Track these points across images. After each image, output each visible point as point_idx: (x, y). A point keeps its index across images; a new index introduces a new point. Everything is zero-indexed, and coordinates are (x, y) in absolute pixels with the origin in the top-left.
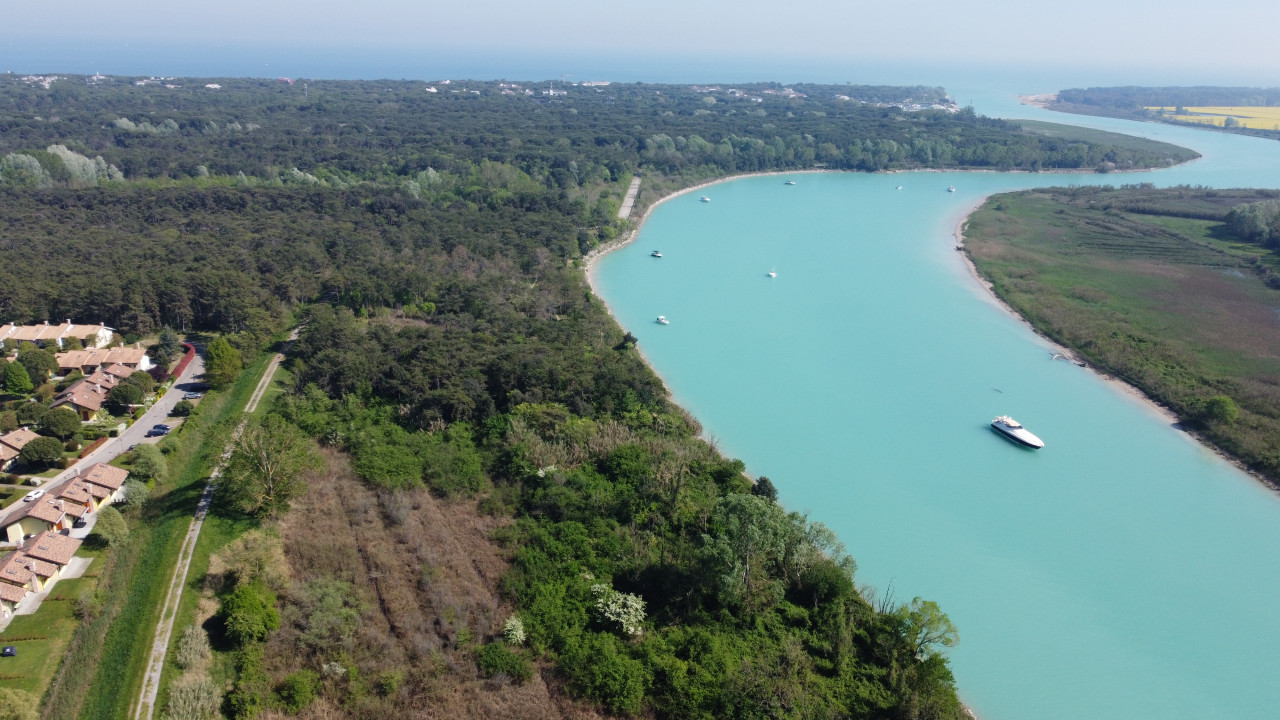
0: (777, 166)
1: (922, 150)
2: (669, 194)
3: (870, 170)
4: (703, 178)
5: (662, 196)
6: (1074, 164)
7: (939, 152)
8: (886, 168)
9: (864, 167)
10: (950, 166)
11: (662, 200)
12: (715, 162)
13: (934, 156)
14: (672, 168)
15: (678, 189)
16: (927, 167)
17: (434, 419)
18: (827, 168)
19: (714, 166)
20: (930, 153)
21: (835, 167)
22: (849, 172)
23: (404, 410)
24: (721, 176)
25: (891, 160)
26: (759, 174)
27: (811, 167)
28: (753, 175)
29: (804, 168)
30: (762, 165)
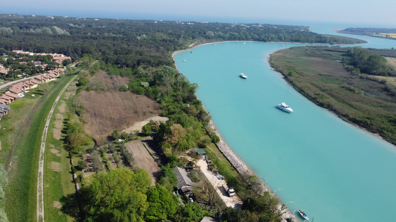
0: (239, 39)
1: (281, 37)
2: (205, 43)
3: (265, 41)
4: (217, 41)
5: (203, 44)
6: (324, 42)
7: (286, 38)
8: (270, 41)
9: (264, 40)
10: (288, 41)
11: (203, 45)
12: (221, 37)
13: (284, 39)
14: (209, 38)
15: (208, 43)
16: (282, 41)
17: (125, 67)
18: (253, 41)
19: (221, 38)
20: (283, 38)
21: (256, 40)
22: (259, 42)
23: (119, 65)
24: (222, 41)
25: (272, 39)
26: (234, 41)
27: (249, 40)
28: (232, 41)
29: (247, 40)
30: (235, 39)
